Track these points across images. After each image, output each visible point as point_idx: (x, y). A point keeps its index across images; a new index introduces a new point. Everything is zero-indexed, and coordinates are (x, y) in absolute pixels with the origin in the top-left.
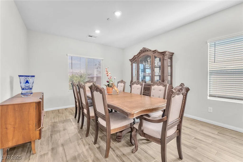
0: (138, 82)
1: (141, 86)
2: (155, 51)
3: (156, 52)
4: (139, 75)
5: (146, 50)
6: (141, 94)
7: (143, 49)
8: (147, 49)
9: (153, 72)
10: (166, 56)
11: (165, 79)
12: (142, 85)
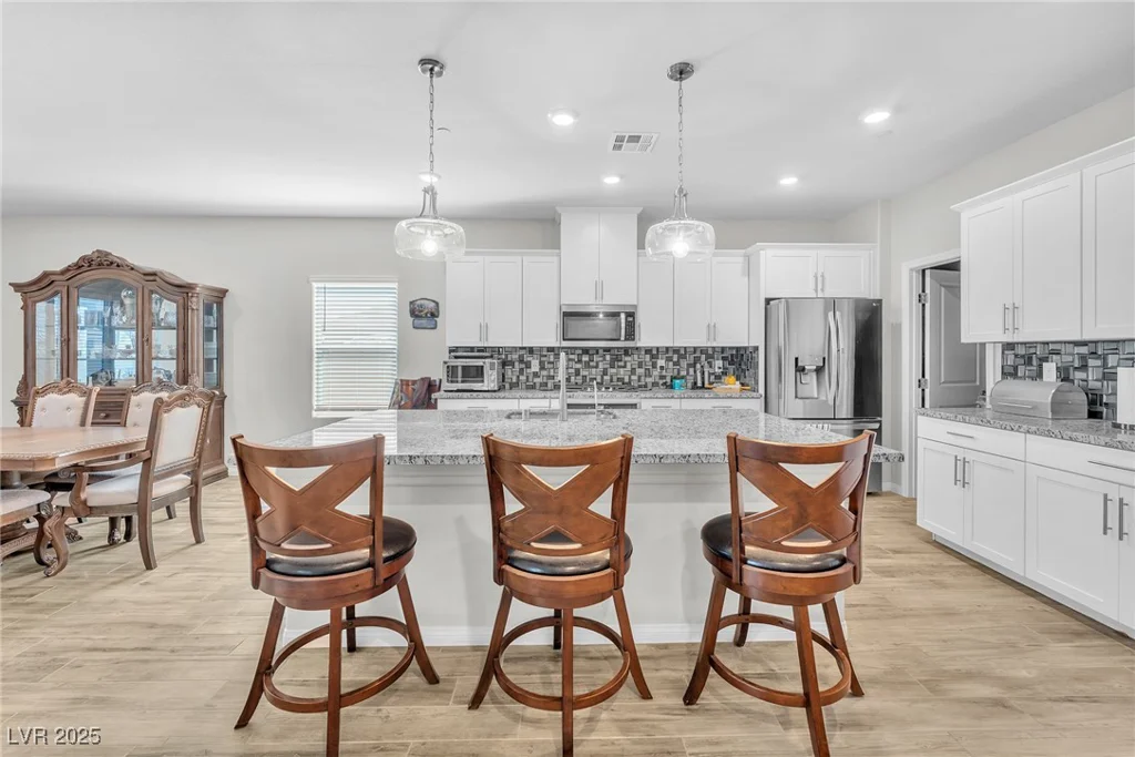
0: (69, 383)
1: (84, 399)
2: (154, 274)
3: (158, 279)
4: (76, 353)
5: (112, 263)
6: (83, 424)
7: (96, 254)
8: (118, 261)
9: (146, 347)
10: (194, 299)
11: (193, 372)
12: (86, 393)
